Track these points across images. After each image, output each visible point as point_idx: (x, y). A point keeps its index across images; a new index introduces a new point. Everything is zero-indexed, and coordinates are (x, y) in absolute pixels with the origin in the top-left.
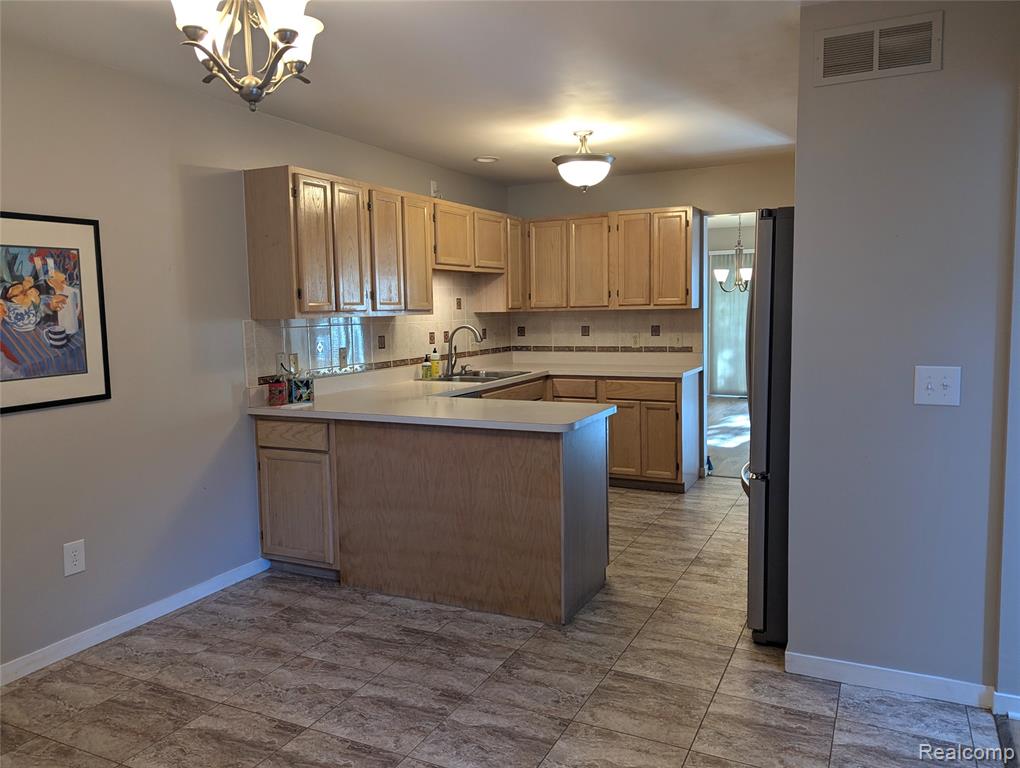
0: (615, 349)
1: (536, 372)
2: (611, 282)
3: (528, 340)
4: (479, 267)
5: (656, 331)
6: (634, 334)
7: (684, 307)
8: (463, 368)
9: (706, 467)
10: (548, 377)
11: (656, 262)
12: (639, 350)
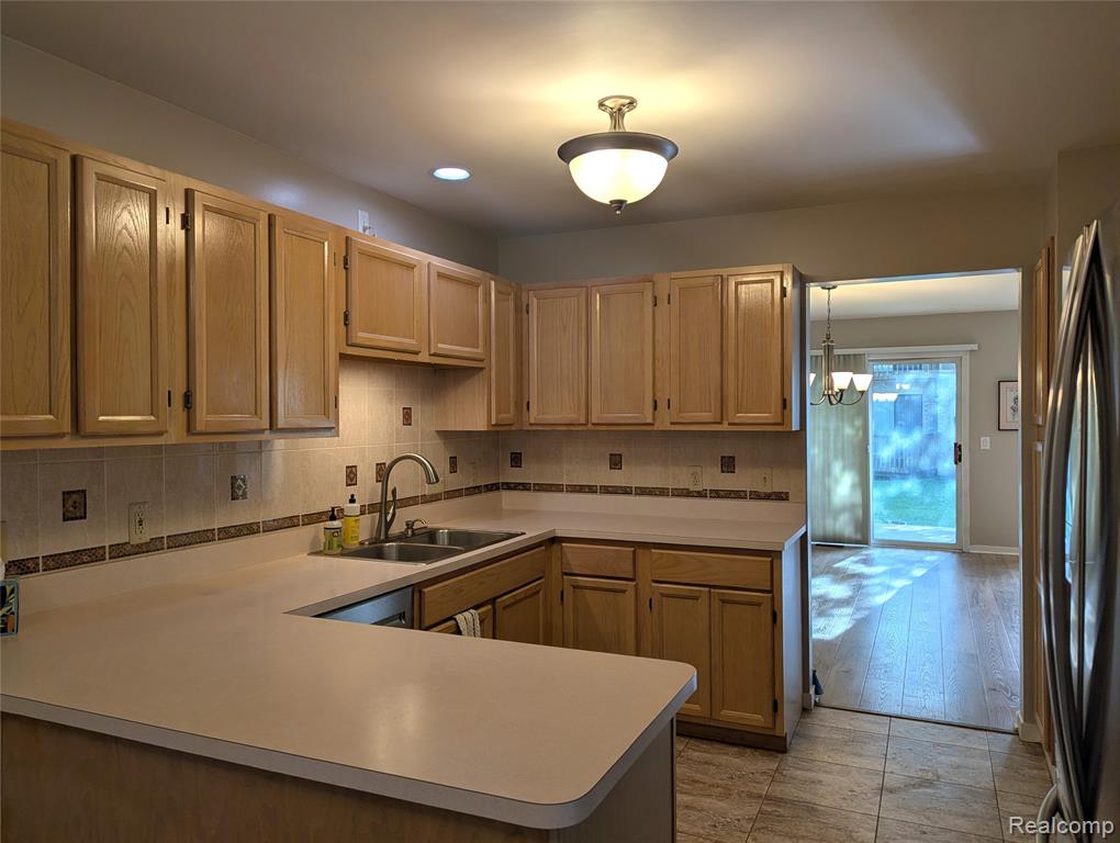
0: (662, 492)
1: (532, 531)
2: (659, 385)
3: (529, 473)
4: (435, 355)
5: (728, 465)
6: (694, 469)
7: (780, 429)
8: (409, 525)
9: (812, 691)
10: (554, 540)
11: (731, 353)
12: (701, 494)
